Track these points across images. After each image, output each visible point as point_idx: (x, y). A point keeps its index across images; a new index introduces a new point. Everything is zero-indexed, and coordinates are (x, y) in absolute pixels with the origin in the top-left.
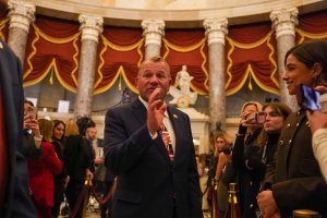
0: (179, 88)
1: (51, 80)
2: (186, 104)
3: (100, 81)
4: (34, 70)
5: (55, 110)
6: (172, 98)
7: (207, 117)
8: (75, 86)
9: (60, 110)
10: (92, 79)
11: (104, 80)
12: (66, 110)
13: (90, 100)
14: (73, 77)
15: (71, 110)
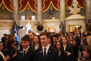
0: (73, 7)
1: (28, 9)
2: (76, 13)
3: (44, 7)
4: (22, 6)
5: (31, 19)
6: (71, 11)
7: (85, 17)
8: (36, 10)
9: (32, 19)
10: (42, 7)
11: (45, 7)
12: (34, 19)
13: (41, 15)
14: (35, 7)
15: (36, 19)
